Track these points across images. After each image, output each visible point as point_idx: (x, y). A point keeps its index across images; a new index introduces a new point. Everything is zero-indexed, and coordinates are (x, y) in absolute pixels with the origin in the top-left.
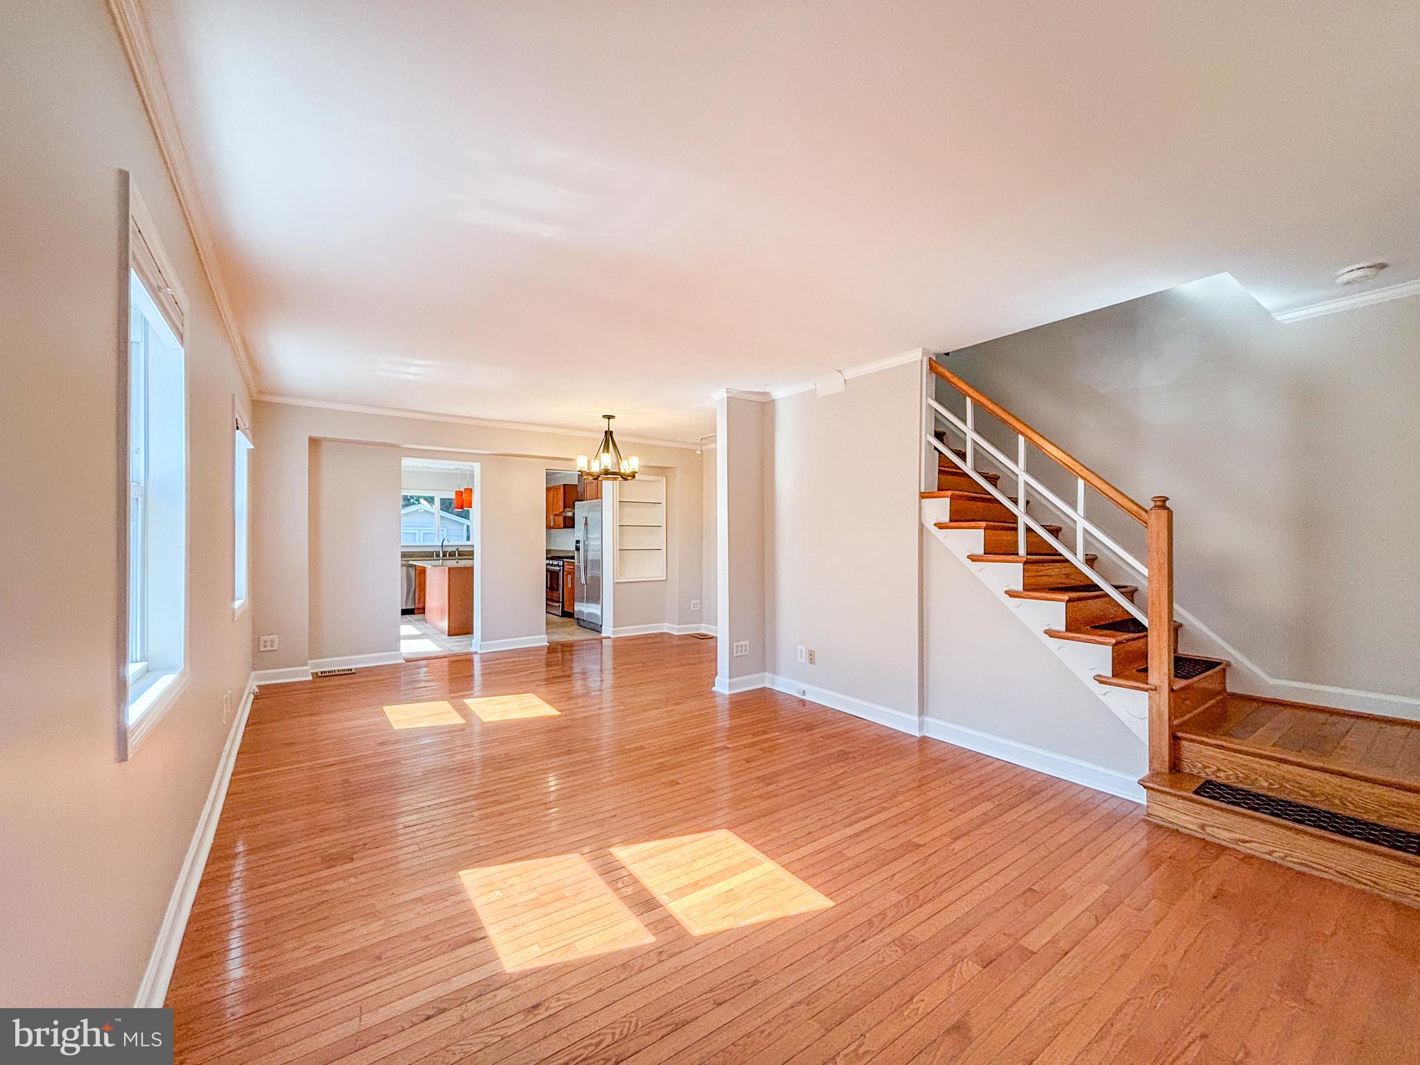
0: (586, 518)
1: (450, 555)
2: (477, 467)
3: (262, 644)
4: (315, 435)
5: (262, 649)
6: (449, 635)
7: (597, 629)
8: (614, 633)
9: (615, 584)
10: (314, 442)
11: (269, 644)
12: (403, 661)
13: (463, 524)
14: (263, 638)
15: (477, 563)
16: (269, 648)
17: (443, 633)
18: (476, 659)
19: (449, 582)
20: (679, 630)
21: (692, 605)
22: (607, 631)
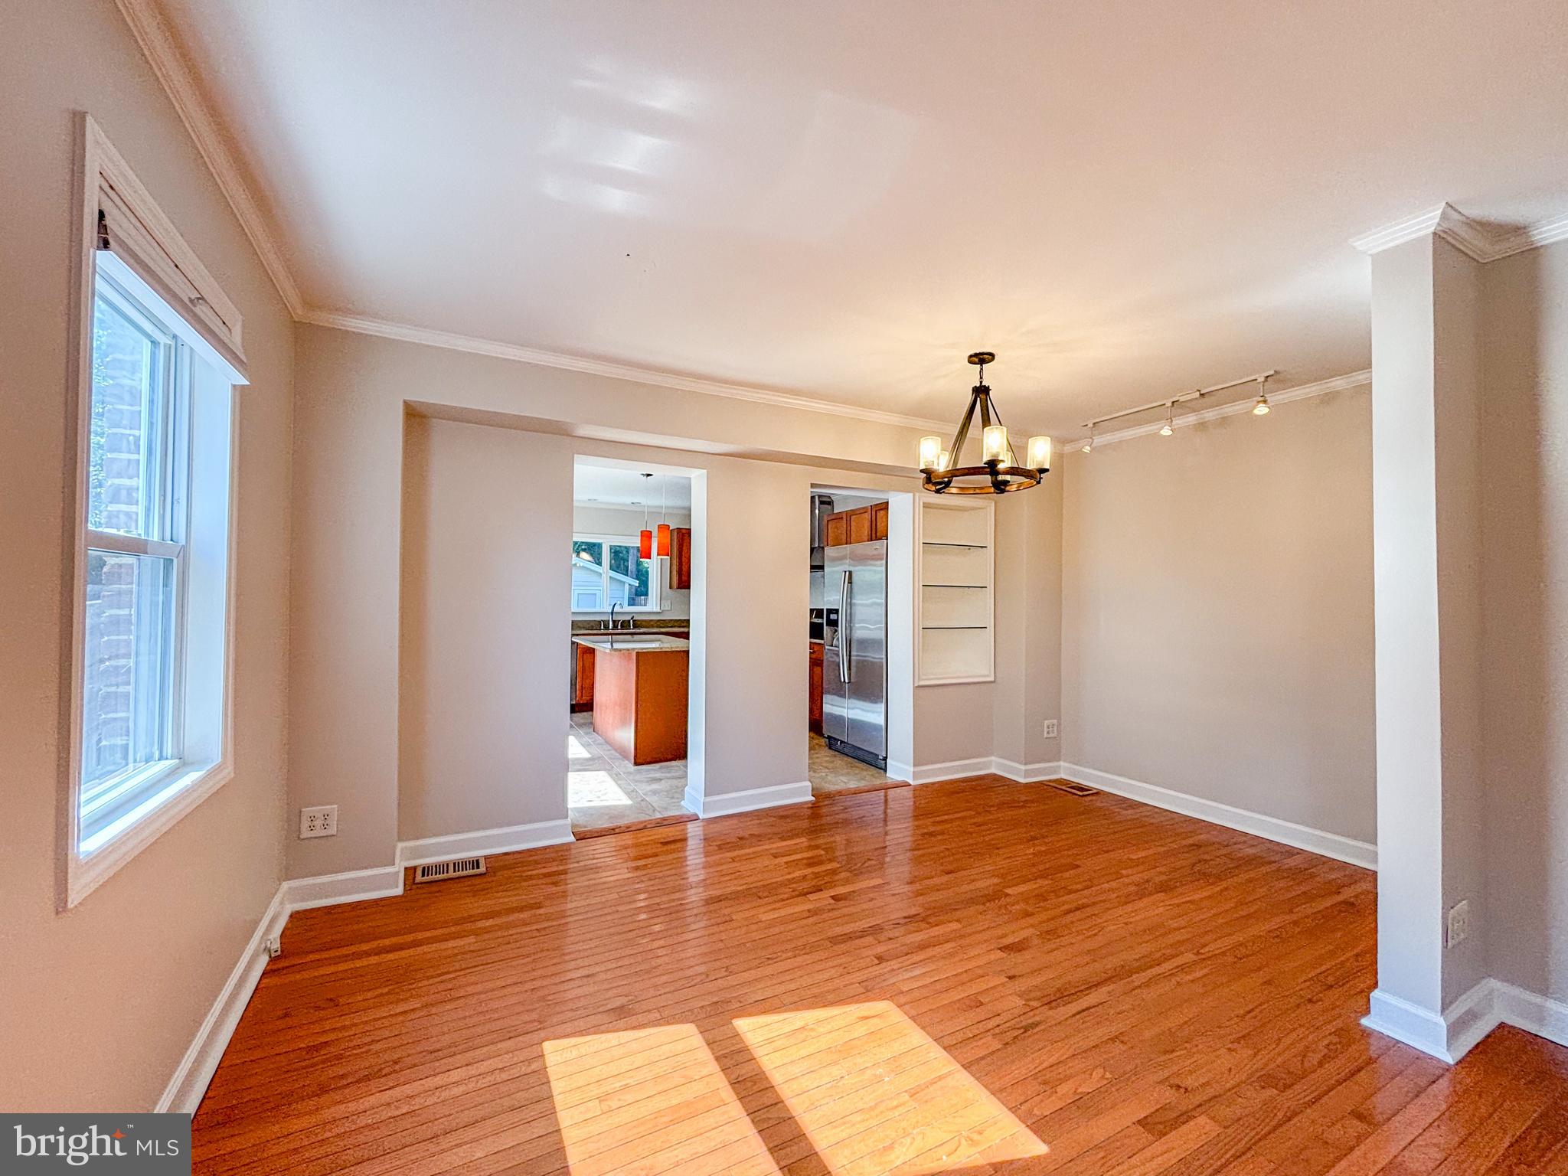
0: (850, 572)
1: (622, 626)
2: (698, 478)
3: (305, 824)
4: (414, 397)
5: (305, 834)
6: (636, 764)
7: (877, 762)
8: (915, 775)
9: (917, 688)
10: (416, 418)
11: (318, 823)
12: (572, 839)
13: (624, 583)
14: (307, 811)
15: (697, 644)
16: (319, 832)
17: (626, 757)
18: (693, 830)
19: (637, 676)
20: (1027, 774)
21: (1046, 730)
22: (901, 769)
